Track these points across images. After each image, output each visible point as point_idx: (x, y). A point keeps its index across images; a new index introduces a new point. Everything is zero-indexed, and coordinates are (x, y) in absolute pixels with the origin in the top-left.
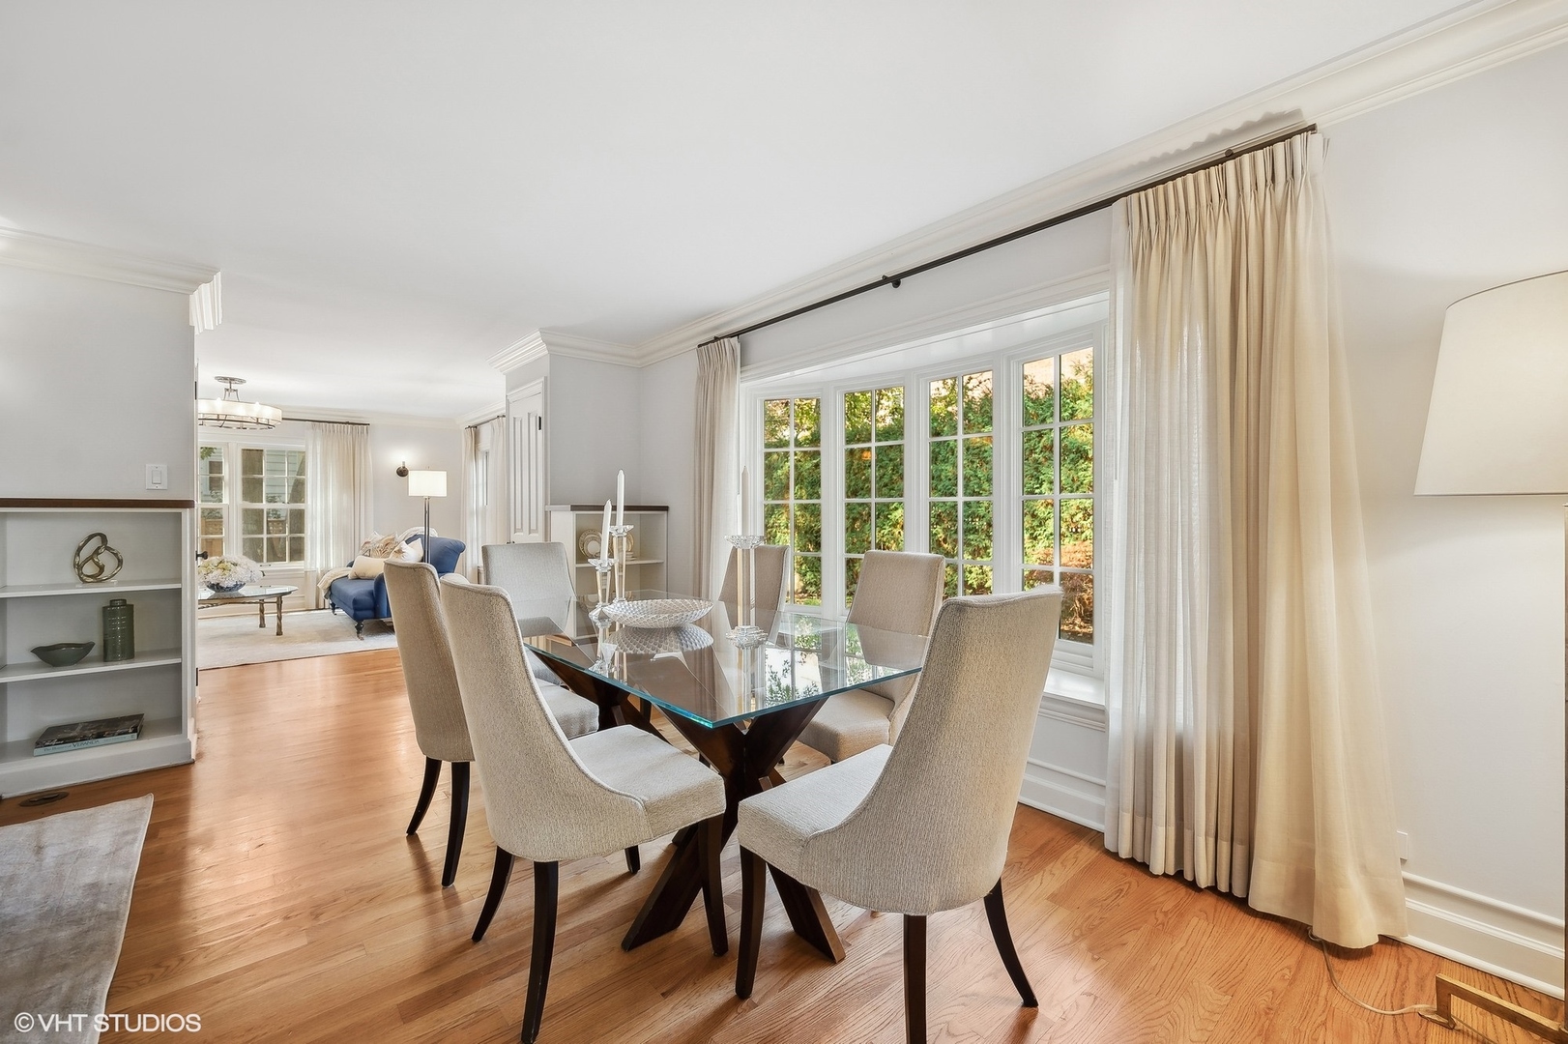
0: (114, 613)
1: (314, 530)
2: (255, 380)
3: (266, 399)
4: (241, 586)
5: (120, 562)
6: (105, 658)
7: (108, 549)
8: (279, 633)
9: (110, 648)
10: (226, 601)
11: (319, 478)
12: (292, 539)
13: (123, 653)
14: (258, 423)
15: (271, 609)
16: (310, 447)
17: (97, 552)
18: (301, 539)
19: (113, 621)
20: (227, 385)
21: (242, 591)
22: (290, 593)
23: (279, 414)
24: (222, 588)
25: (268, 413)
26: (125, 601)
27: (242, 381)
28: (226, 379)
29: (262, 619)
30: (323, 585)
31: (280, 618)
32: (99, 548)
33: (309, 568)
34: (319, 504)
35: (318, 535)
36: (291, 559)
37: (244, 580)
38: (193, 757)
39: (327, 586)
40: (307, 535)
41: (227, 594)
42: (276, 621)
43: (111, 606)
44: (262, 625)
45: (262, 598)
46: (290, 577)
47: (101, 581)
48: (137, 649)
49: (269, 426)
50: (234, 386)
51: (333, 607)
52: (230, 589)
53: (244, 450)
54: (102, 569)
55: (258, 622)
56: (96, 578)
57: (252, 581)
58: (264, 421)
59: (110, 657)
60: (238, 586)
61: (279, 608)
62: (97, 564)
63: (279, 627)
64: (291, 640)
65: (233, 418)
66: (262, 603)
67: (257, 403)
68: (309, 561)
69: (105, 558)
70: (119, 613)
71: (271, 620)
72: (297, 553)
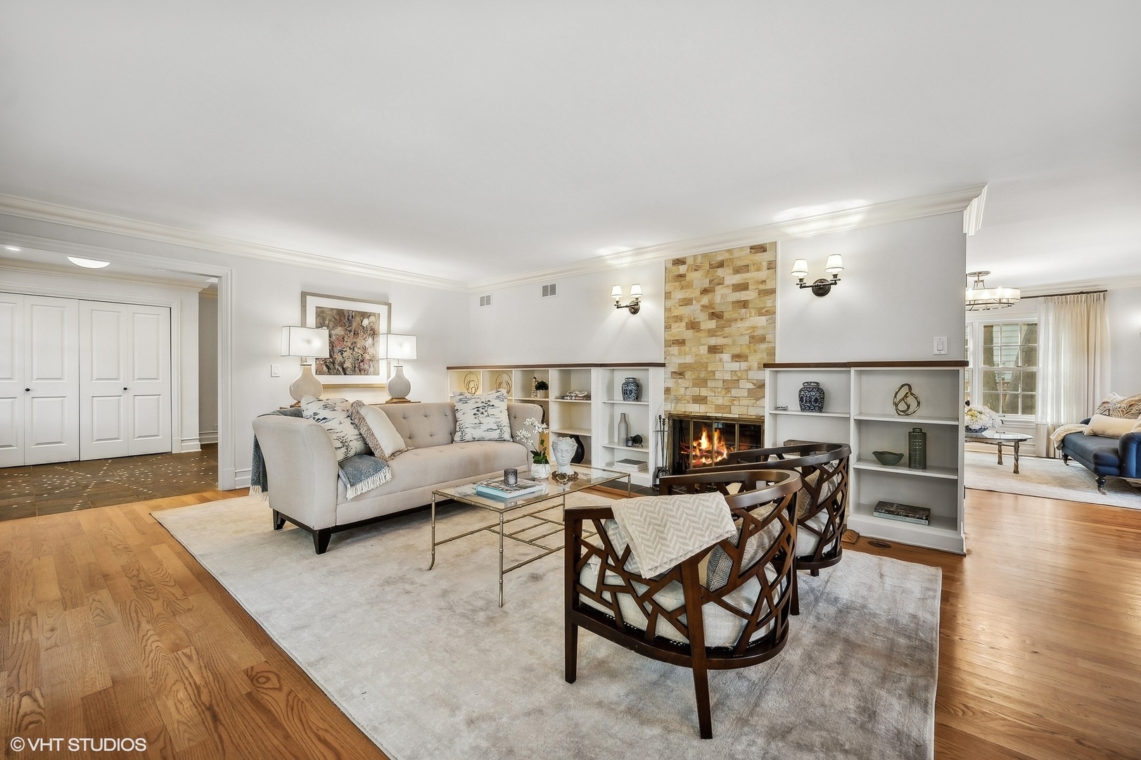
0: (915, 437)
1: (1045, 390)
2: (997, 270)
3: (1006, 283)
4: (985, 429)
5: (919, 403)
6: (910, 466)
7: (912, 394)
8: (1016, 472)
9: (912, 459)
10: (973, 439)
11: (1050, 344)
12: (1024, 397)
13: (920, 464)
14: (1000, 303)
15: (1008, 451)
16: (1043, 318)
17: (906, 396)
18: (1032, 397)
19: (915, 442)
20: (976, 279)
21: (986, 434)
22: (1025, 440)
23: (1017, 294)
24: (970, 429)
25: (1008, 294)
26: (921, 429)
27: (987, 273)
28: (975, 274)
29: (1000, 457)
30: (1056, 437)
31: (1017, 460)
32: (907, 393)
33: (1039, 421)
34: (1050, 367)
35: (1049, 394)
36: (1023, 412)
37: (987, 425)
38: (965, 551)
39: (1060, 438)
40: (1039, 392)
41: (974, 435)
42: (1013, 461)
43: (913, 432)
44: (1000, 463)
45: (1000, 441)
46: (1025, 427)
47: (908, 415)
48: (928, 463)
49: (1009, 304)
50: (981, 278)
51: (1066, 458)
52: (976, 431)
53: (985, 327)
54: (909, 407)
55: (997, 460)
56: (906, 413)
57: (993, 427)
58: (1004, 301)
59: (913, 465)
60: (983, 429)
61: (1017, 450)
62: (906, 403)
63: (1016, 466)
64: (1027, 479)
65: (980, 302)
66: (1000, 445)
67: (1000, 288)
68: (1040, 415)
69: (910, 400)
70: (918, 435)
71: (1009, 461)
72: (1029, 407)
